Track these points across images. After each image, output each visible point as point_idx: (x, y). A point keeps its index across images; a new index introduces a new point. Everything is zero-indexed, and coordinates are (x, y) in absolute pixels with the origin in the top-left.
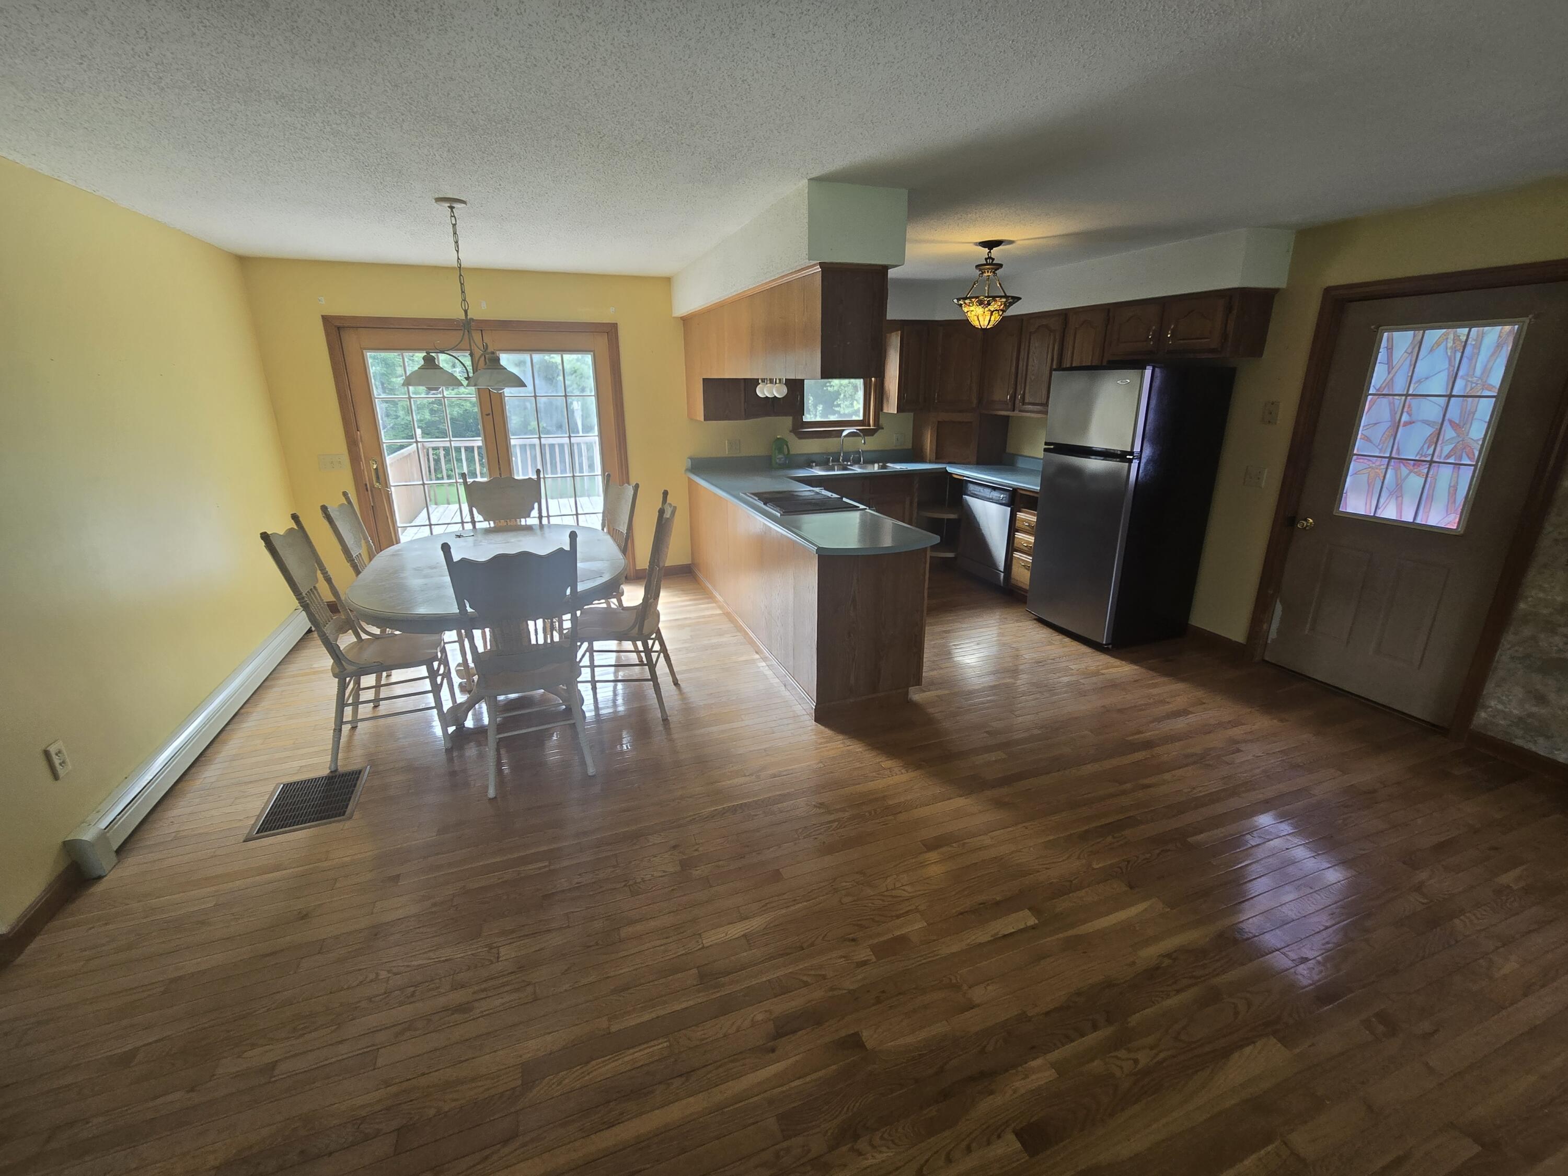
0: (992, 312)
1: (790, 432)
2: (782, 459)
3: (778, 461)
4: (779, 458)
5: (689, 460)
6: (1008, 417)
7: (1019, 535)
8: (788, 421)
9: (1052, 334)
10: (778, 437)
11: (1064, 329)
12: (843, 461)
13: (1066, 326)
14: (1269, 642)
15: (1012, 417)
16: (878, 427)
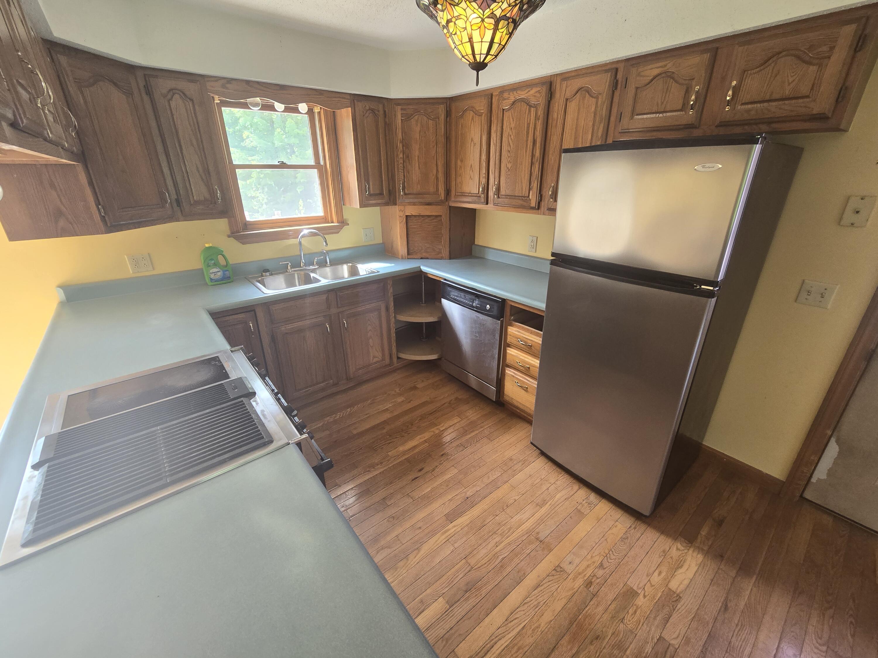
0: (497, 22)
1: (229, 236)
2: (219, 274)
3: (212, 276)
4: (216, 273)
5: (61, 291)
6: (474, 211)
7: (511, 351)
8: (222, 224)
9: (532, 109)
10: (207, 245)
11: (549, 102)
12: (305, 265)
13: (551, 98)
14: (814, 480)
15: (479, 210)
16: (343, 223)
